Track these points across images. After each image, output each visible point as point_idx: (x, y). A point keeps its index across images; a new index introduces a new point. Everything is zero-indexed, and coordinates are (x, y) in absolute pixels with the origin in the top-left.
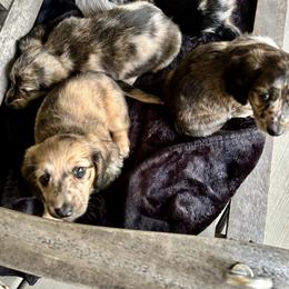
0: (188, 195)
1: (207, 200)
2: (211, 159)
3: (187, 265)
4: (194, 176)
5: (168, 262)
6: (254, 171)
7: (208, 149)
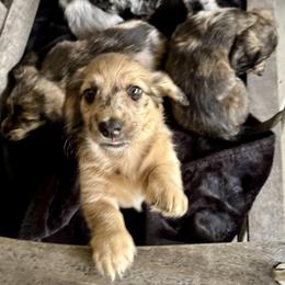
0: (207, 213)
1: (227, 217)
2: (225, 174)
3: (231, 273)
4: (210, 193)
5: (211, 272)
6: (267, 182)
7: (221, 164)
